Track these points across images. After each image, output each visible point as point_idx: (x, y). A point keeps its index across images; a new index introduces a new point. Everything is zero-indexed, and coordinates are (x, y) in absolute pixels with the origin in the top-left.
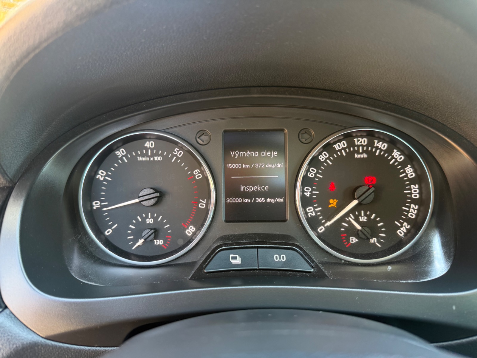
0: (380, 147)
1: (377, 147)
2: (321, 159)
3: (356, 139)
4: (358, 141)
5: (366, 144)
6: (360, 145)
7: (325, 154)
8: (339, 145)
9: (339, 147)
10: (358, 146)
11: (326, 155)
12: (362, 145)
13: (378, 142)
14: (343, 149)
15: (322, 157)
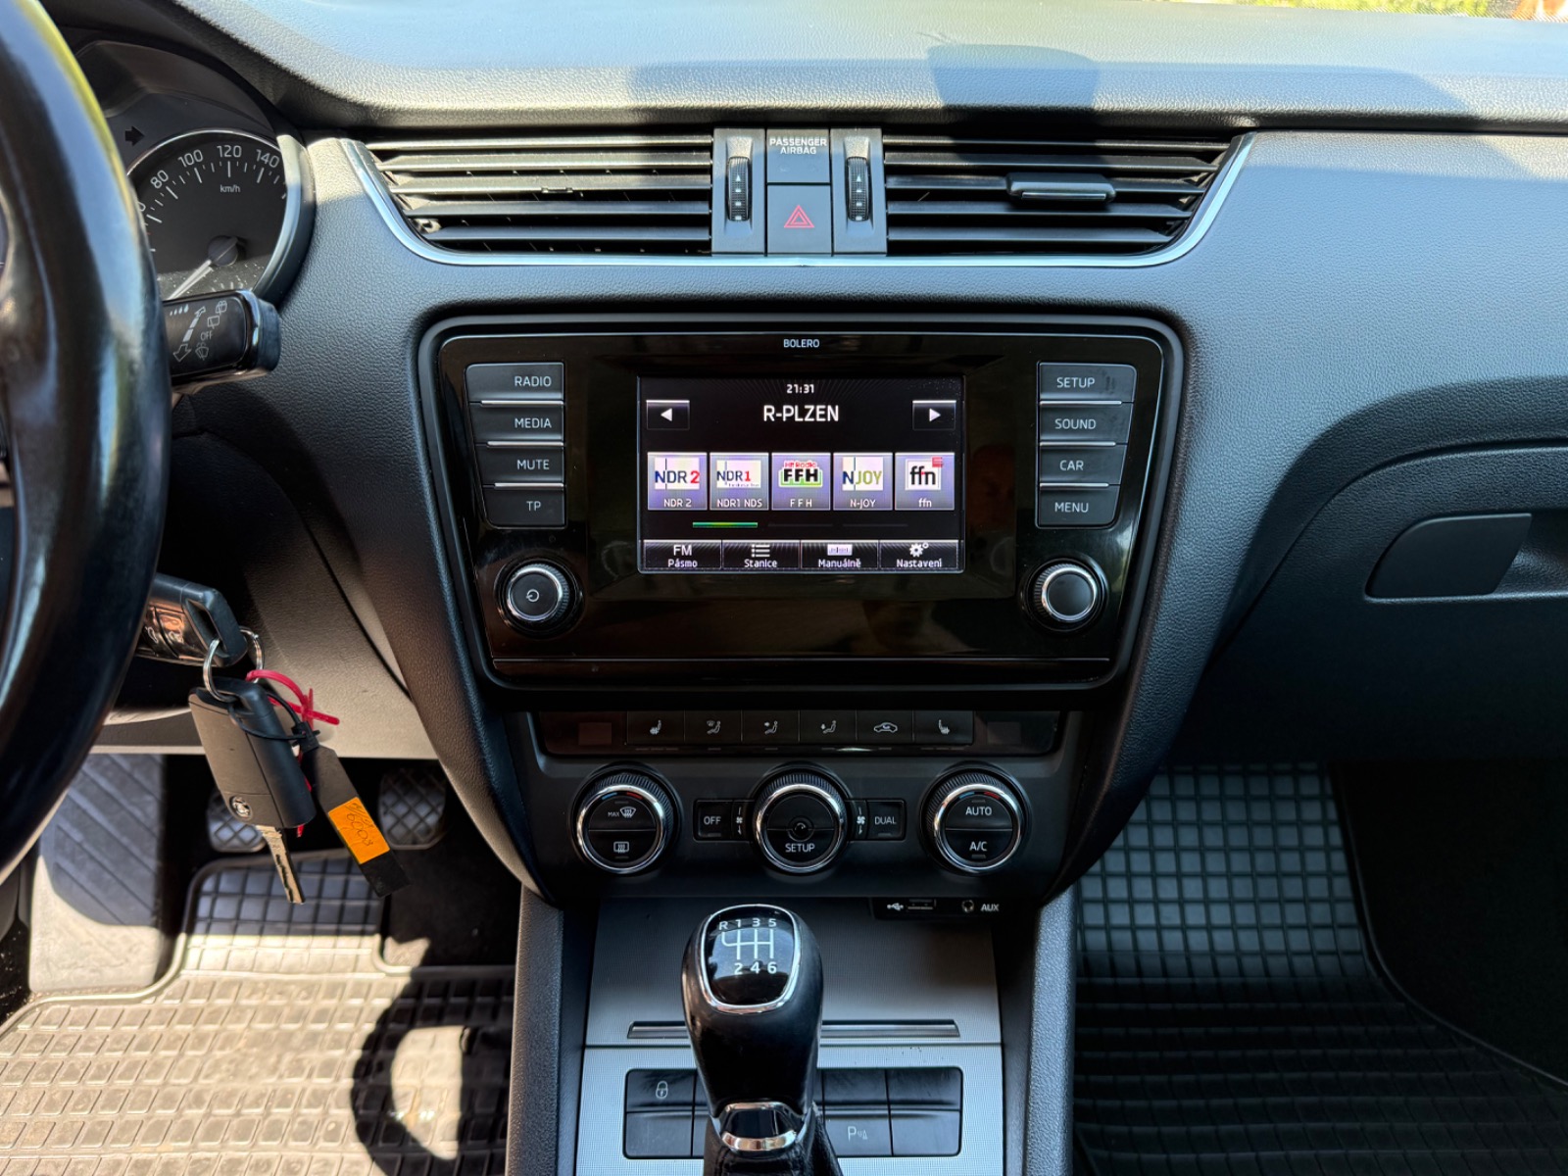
0: (266, 161)
1: (262, 162)
2: (155, 184)
3: (220, 147)
4: (224, 150)
5: (239, 156)
6: (228, 159)
7: (162, 174)
8: (189, 157)
9: (190, 161)
10: (225, 160)
11: (164, 177)
12: (233, 160)
13: (262, 155)
14: (196, 164)
15: (157, 181)
